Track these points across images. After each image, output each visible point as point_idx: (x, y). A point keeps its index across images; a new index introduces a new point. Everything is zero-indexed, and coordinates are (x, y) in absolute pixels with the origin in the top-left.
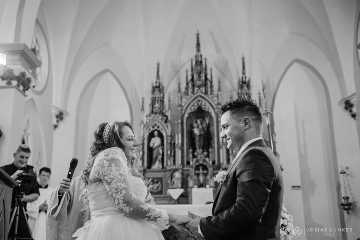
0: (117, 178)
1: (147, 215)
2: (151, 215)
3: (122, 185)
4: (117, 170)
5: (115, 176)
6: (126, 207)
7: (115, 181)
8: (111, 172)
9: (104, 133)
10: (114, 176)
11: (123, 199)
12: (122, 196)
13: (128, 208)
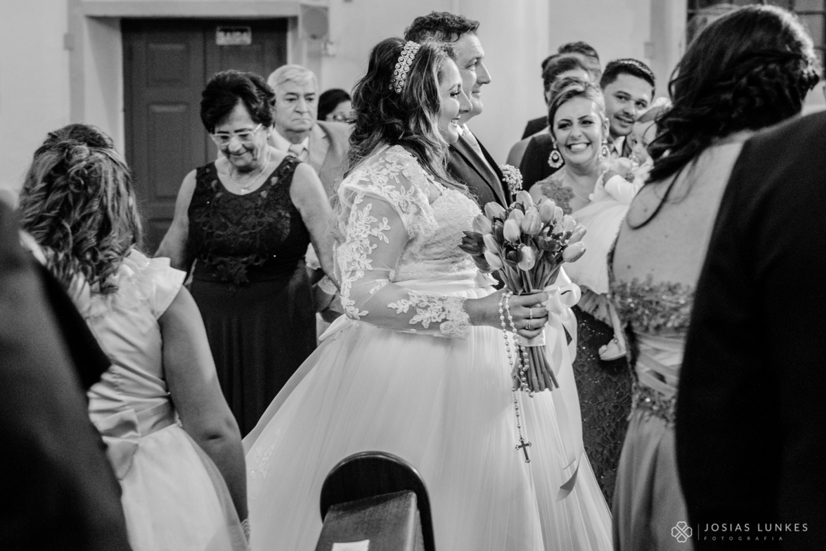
0: (361, 241)
1: (411, 322)
2: (422, 321)
3: (362, 262)
4: (370, 222)
5: (358, 236)
6: (353, 308)
7: (353, 246)
8: (356, 221)
9: (397, 65)
10: (356, 234)
11: (351, 289)
12: (352, 282)
13: (357, 310)
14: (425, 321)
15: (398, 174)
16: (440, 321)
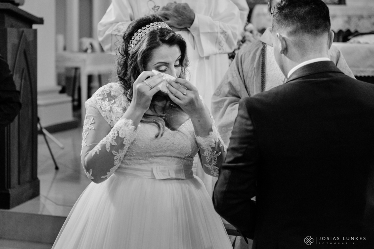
14: (112, 143)
15: (108, 93)
16: (117, 135)
